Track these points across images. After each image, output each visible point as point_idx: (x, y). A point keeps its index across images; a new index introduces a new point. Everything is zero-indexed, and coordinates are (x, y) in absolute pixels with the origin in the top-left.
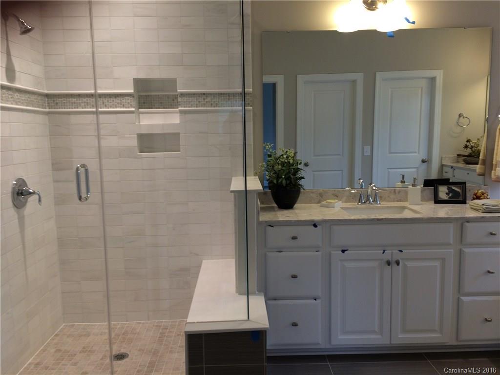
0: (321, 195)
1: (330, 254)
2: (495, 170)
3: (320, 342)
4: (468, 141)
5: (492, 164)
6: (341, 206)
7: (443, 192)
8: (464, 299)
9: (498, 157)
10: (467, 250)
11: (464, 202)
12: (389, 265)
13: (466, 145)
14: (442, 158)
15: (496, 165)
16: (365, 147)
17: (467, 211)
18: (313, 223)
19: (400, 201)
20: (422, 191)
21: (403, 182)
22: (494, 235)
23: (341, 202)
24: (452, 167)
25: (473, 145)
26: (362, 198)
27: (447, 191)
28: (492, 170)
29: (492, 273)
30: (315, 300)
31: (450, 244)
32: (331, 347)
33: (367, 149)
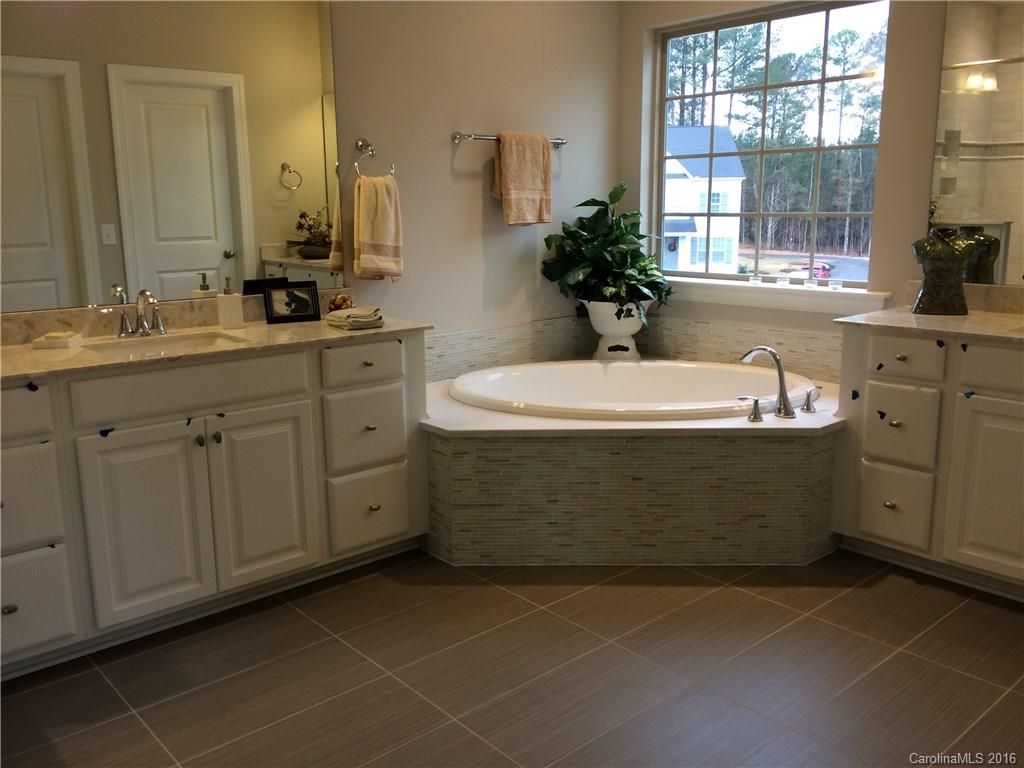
0: (29, 324)
1: (75, 445)
2: (359, 259)
3: (73, 630)
4: (303, 216)
5: (354, 249)
6: (83, 344)
7: (280, 302)
8: (336, 481)
9: (361, 234)
10: (331, 397)
11: (316, 317)
12: (201, 445)
13: (300, 223)
14: (260, 249)
15: (359, 250)
16: (103, 226)
17: (324, 330)
18: (27, 382)
19: (204, 324)
20: (244, 302)
21: (205, 287)
22: (370, 365)
23: (79, 336)
24: (281, 266)
25: (311, 223)
26: (129, 324)
27: (287, 300)
28: (353, 260)
29: (373, 429)
30: (53, 546)
31: (303, 391)
32: (98, 634)
33: (109, 230)
